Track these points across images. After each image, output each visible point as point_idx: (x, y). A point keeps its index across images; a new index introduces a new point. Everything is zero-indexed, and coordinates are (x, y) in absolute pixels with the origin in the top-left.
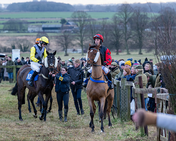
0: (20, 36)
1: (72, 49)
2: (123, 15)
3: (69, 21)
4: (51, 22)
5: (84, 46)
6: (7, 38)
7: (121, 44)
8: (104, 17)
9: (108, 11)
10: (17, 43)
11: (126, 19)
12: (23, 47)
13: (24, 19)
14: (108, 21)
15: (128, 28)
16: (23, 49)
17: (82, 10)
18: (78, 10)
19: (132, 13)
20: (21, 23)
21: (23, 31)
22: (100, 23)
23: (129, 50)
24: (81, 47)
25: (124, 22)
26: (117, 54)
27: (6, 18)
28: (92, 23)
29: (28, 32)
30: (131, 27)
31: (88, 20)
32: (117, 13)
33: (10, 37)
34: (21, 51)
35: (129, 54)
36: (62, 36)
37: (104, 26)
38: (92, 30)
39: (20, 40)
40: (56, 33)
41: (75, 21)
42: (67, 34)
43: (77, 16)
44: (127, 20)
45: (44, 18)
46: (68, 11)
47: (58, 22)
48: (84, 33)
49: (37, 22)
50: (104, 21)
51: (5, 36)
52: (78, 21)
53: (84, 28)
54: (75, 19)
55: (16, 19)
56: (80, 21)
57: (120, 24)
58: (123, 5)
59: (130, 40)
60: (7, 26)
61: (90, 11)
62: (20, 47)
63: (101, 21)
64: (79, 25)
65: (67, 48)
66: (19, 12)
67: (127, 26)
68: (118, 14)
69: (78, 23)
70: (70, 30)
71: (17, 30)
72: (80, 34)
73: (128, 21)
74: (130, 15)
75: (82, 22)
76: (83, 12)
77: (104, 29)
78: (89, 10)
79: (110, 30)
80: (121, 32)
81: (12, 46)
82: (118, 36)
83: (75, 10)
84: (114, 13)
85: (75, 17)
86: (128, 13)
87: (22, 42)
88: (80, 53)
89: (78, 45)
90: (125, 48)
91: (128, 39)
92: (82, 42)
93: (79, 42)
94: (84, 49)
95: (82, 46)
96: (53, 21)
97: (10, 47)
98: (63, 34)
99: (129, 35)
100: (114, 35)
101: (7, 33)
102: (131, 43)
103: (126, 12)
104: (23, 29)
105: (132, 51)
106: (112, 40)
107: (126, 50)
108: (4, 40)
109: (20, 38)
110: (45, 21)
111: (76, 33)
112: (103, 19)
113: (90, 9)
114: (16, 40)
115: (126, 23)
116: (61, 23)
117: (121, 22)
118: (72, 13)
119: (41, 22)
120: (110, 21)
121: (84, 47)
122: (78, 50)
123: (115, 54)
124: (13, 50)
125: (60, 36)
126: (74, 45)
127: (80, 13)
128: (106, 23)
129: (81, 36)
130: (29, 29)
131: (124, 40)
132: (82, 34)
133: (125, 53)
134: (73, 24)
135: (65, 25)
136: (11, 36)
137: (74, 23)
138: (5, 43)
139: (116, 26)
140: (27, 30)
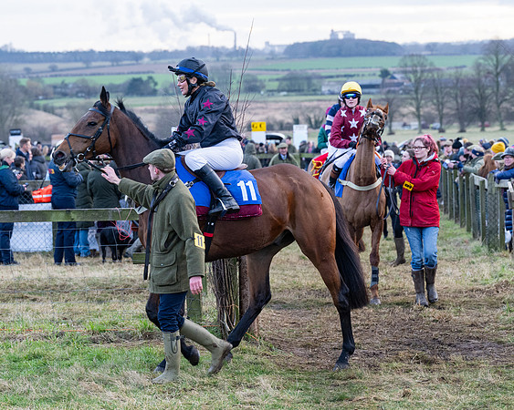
0: (307, 101)
1: (402, 123)
2: (492, 60)
3: (394, 73)
4: (363, 75)
5: (423, 116)
6: (286, 105)
7: (489, 112)
8: (459, 65)
9: (465, 54)
10: (303, 113)
11: (497, 68)
12: (313, 120)
13: (314, 71)
14: (465, 71)
15: (502, 83)
16: (313, 123)
17: (418, 53)
18: (411, 53)
19: (509, 56)
20: (309, 79)
21: (313, 93)
22: (450, 75)
23: (504, 123)
24: (416, 119)
25: (495, 73)
26: (483, 130)
27: (283, 70)
28: (436, 76)
29: (323, 94)
30: (508, 81)
31: (430, 71)
32: (482, 56)
33: (290, 103)
34: (309, 127)
35: (503, 129)
36: (383, 99)
37: (458, 80)
38: (436, 89)
39: (308, 108)
40: (372, 94)
41: (405, 72)
42: (391, 96)
43: (409, 63)
44: (499, 70)
45: (351, 68)
46: (394, 54)
47: (374, 75)
48: (423, 94)
49: (338, 76)
50: (457, 72)
51: (281, 101)
52: (410, 72)
53: (422, 85)
54: (405, 69)
55: (301, 70)
56: (415, 72)
57: (486, 77)
58: (493, 42)
59: (505, 105)
60: (285, 83)
61: (432, 55)
62: (309, 120)
63: (452, 72)
64: (413, 80)
65: (391, 121)
66: (305, 58)
67: (499, 79)
68: (483, 59)
69: (411, 76)
70: (397, 89)
71: (303, 90)
72: (415, 96)
73: (501, 70)
74: (505, 59)
75: (419, 75)
76: (420, 56)
77: (459, 85)
78: (429, 53)
79: (470, 87)
80: (489, 91)
81: (295, 120)
82: (483, 98)
83: (406, 53)
84: (476, 57)
85: (406, 66)
86: (500, 56)
87: (311, 111)
88: (415, 129)
89: (411, 116)
90: (497, 119)
91: (501, 102)
92: (418, 109)
93: (413, 109)
94: (422, 123)
95: (418, 117)
96: (367, 73)
97: (291, 121)
98: (384, 97)
99: (503, 96)
100: (477, 96)
101: (285, 96)
102: (507, 109)
103: (497, 55)
104: (314, 88)
105: (509, 124)
106: (474, 105)
107: (498, 123)
108: (279, 109)
109: (307, 104)
110: (353, 74)
111: (408, 93)
112: (457, 68)
113: (432, 50)
114: (300, 108)
115: (498, 74)
116: (380, 76)
117: (489, 73)
118: (400, 58)
119: (345, 76)
120: (469, 71)
121: (422, 118)
122: (412, 123)
123: (479, 129)
124: (295, 126)
125: (379, 100)
126: (404, 116)
127: (415, 58)
128: (461, 75)
129: (417, 99)
130: (324, 89)
131: (495, 105)
132: (419, 96)
133: (498, 128)
134: (402, 78)
135: (387, 80)
136: (292, 101)
137: (403, 75)
138: (281, 114)
139: (479, 81)
140: (320, 90)
